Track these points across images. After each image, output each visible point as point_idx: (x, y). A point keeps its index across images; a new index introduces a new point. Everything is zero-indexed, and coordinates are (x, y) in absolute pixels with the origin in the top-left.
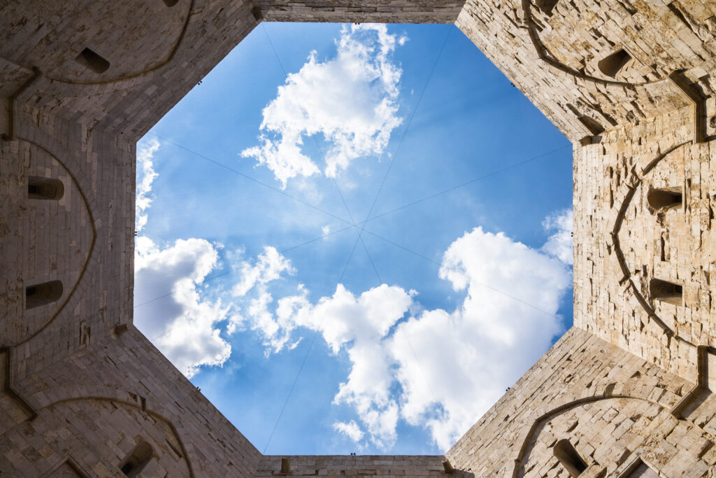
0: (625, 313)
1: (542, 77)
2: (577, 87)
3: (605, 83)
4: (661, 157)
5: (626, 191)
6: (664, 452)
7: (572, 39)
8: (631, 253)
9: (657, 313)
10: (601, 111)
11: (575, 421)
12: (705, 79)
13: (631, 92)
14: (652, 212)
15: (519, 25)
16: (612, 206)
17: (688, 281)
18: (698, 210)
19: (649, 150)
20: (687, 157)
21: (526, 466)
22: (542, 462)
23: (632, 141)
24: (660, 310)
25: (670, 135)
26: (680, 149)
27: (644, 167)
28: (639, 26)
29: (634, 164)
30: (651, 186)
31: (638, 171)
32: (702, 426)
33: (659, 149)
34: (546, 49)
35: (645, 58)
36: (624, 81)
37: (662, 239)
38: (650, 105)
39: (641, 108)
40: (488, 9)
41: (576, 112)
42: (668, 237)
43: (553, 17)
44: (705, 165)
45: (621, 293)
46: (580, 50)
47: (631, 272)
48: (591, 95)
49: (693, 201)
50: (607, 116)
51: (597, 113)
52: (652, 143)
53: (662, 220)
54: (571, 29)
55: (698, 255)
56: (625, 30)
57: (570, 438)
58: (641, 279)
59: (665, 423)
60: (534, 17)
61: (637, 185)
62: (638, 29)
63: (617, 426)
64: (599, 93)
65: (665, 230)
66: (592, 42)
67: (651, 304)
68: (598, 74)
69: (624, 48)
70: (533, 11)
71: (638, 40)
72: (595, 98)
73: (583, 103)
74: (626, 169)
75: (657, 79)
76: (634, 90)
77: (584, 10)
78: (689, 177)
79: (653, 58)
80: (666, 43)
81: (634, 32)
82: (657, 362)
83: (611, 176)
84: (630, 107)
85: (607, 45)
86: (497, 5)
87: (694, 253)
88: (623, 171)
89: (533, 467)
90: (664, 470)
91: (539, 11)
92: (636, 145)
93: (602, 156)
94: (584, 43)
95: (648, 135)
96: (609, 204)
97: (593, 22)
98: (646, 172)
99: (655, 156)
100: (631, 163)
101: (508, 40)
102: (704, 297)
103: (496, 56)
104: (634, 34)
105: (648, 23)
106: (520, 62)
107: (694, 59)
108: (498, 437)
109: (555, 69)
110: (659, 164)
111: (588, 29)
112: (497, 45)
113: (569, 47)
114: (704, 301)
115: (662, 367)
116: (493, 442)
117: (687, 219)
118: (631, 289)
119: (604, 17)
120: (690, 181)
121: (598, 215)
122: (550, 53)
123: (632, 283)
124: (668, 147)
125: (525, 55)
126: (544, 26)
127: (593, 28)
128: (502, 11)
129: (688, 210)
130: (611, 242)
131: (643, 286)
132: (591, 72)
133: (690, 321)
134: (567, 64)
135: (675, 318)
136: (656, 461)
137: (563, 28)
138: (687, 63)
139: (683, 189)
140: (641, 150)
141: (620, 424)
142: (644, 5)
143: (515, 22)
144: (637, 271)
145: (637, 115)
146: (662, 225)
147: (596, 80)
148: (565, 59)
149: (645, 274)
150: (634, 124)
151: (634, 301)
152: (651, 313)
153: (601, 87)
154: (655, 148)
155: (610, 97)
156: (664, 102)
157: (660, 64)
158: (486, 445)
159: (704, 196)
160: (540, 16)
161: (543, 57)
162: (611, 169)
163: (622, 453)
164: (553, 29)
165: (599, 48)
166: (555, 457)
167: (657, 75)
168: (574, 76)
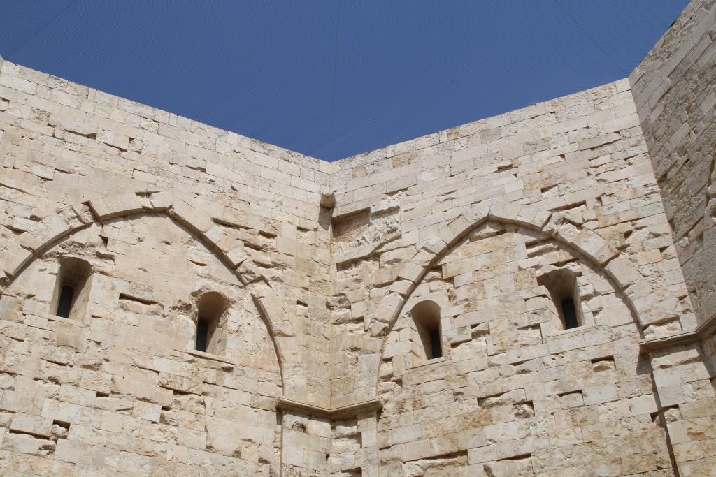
0: (35, 200)
1: (460, 193)
2: (419, 246)
3: (406, 297)
4: (272, 334)
5: (234, 257)
7: (489, 287)
8: (136, 236)
9: (38, 264)
10: (366, 258)
12: (357, 437)
13: (378, 327)
14: (194, 294)
15: (556, 215)
16: (217, 221)
17: (88, 335)
18: (188, 375)
19: (286, 317)
20: (263, 374)
23: (307, 289)
24: (42, 270)
25: (299, 358)
26: (276, 367)
27: (264, 303)
28: (460, 397)
29: (272, 283)
30: (234, 303)
31: (260, 288)
33: (284, 335)
34: (498, 234)
35: (416, 379)
36: (398, 325)
37: (154, 303)
38: (349, 345)
39: (350, 326)
40: (609, 177)
41: (380, 214)
42: (155, 313)
43: (535, 280)
44: (246, 398)
45: (70, 201)
46: (469, 290)
47: (105, 227)
48: (397, 261)
49: (202, 370)
50: (356, 262)
51: (367, 250)
52: (295, 325)
53: (180, 308)
54: (504, 299)
55: (125, 359)
56: (464, 376)
58: (92, 246)
60: (551, 249)
61: (240, 279)
62: (457, 394)
64: (395, 277)
65: (166, 312)
66: (473, 318)
67: (51, 255)
68: (423, 293)
69: (442, 358)
70: (563, 255)
71: (442, 384)
72: (390, 262)
73: (390, 236)
74: (267, 266)
75: (382, 374)
76: (379, 335)
77: (519, 338)
78: (235, 371)
79: (411, 389)
80: (421, 418)
81: (455, 386)
83: (262, 233)
84: (356, 312)
85: (456, 339)
86: (604, 199)
87: (128, 352)
88: (266, 259)
91: (556, 265)
92: (298, 294)
93: (298, 223)
94: (476, 305)
95: (308, 321)
96: (219, 217)
97: (498, 338)
98: (256, 301)
99: (276, 325)
100: (275, 279)
101: (545, 175)
102: (65, 355)
103: (532, 124)
104: (454, 385)
105: (458, 412)
106: (500, 169)
107: (387, 440)
109: (462, 227)
110: (263, 326)
111: (492, 325)
112: (546, 144)
113: (482, 276)
114: (58, 354)
117: (178, 354)
118: (77, 224)
119: (494, 360)
120: (229, 370)
121: (204, 189)
122: (490, 235)
123: (87, 226)
124: (284, 352)
125: (508, 190)
126: (531, 256)
127: (488, 332)
128: (592, 203)
129: (191, 357)
130: (157, 202)
131: (81, 245)
132: (431, 283)
133: (27, 321)
134: (459, 251)
135: (30, 296)
137: (512, 288)
138: (386, 427)
139: (221, 357)
140: (289, 302)
142: (482, 422)
143: (562, 213)
144: (105, 240)
145: (341, 313)
146: (175, 308)
147: (416, 285)
148: (468, 255)
149: (100, 256)
150: (329, 299)
151: (57, 226)
152: (38, 254)
153: (402, 287)
154: (288, 331)
155: (384, 290)
156: (345, 367)
157: (400, 392)
159: (206, 388)
160: (548, 261)
161: (487, 220)
162: (273, 236)
164: (520, 269)
165: (459, 322)
167: (387, 378)
168: (437, 255)
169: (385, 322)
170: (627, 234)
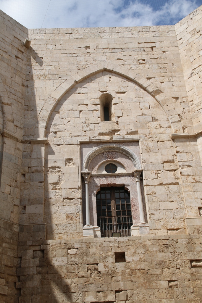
6: (152, 147)
11: (125, 91)
21: (79, 89)
22: (90, 96)
32: (178, 152)
57: (115, 98)
59: (164, 135)
63: (143, 115)
82: (191, 103)
89: (83, 93)
90: (144, 154)
108: (74, 55)
115: (191, 108)
116: (68, 55)
136: (145, 147)
141: (145, 115)
158: (63, 52)
163: (134, 130)
166: (99, 100)
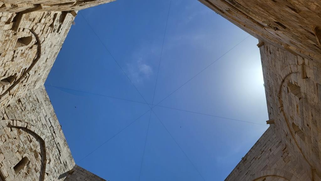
1: (49, 49)
2: (46, 39)
3: (36, 36)
7: (23, 59)
10: (53, 22)
34: (34, 59)
36: (31, 33)
39: (40, 18)
41: (60, 27)
43: (16, 72)
46: (26, 54)
50: (54, 19)
51: (55, 22)
54: (17, 64)
56: (4, 56)
60: (21, 75)
62: (1, 54)
64: (44, 33)
66: (18, 56)
68: (33, 40)
70: (17, 79)
71: (6, 49)
72: (47, 30)
73: (53, 30)
75: (21, 29)
76: (32, 28)
77: (5, 71)
79: (11, 38)
80: (1, 43)
81: (3, 53)
84: (43, 20)
85: (16, 52)
86: (24, 87)
91: (17, 77)
94: (21, 56)
97: (9, 64)
101: (39, 70)
103: (50, 65)
106: (47, 59)
111: (13, 62)
112: (44, 70)
113: (27, 57)
119: (3, 65)
122: (35, 57)
125: (42, 61)
126: (23, 70)
128: (25, 84)
132: (34, 42)
134: (36, 50)
137: (19, 66)
143: (28, 77)
147: (37, 38)
148: (34, 52)
153: (40, 35)
155: (42, 29)
157: (13, 35)
161: (39, 57)
164: (22, 67)
165: (20, 52)
168: (40, 44)
169: (35, 30)
170: (13, 95)
